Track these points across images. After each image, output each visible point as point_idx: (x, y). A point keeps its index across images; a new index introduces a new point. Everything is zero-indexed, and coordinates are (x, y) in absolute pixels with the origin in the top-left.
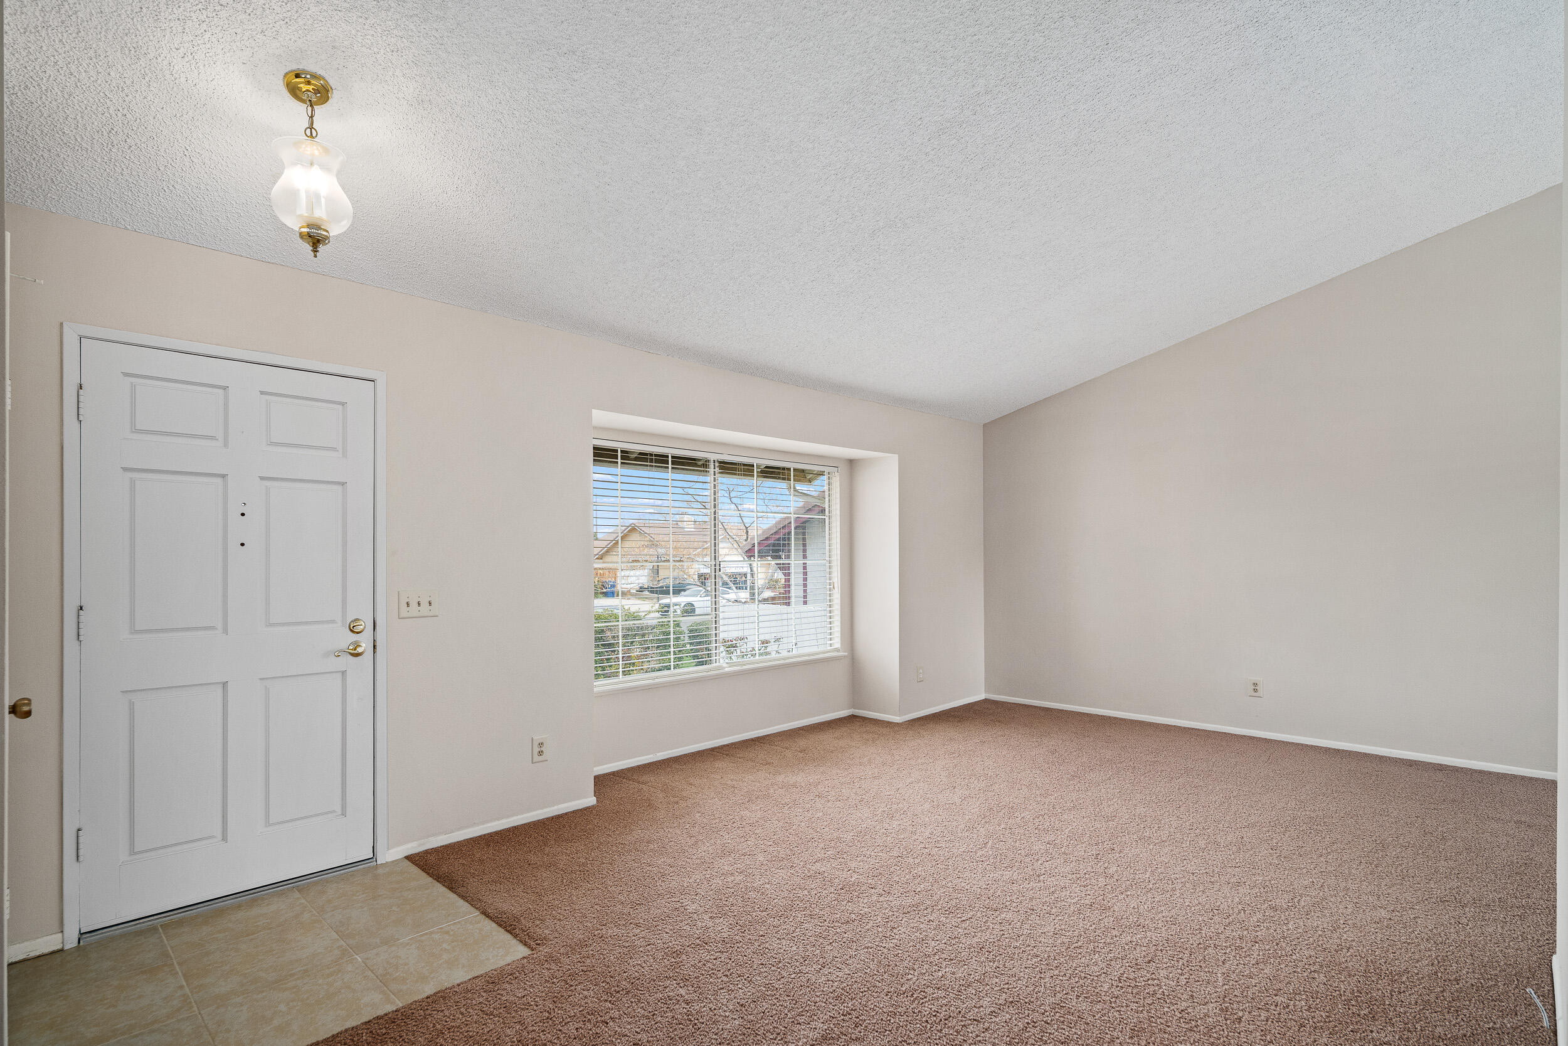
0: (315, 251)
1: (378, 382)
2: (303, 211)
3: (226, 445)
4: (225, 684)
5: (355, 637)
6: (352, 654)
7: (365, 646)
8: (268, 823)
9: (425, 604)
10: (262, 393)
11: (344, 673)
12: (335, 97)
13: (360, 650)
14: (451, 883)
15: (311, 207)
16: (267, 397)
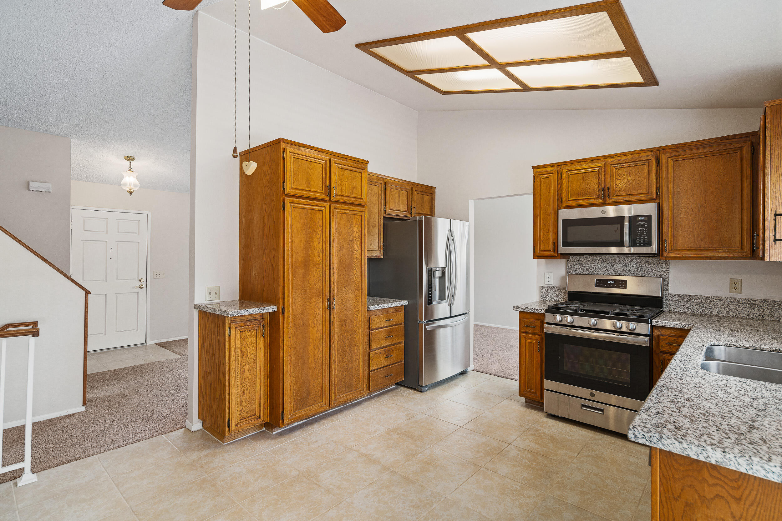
0: (131, 195)
1: (148, 215)
2: (128, 186)
3: (107, 233)
4: (106, 295)
5: (141, 283)
6: (140, 288)
7: (144, 286)
8: (117, 332)
9: (161, 275)
10: (117, 219)
11: (138, 293)
12: (136, 159)
13: (142, 287)
14: (165, 348)
15: (130, 185)
16: (118, 220)
